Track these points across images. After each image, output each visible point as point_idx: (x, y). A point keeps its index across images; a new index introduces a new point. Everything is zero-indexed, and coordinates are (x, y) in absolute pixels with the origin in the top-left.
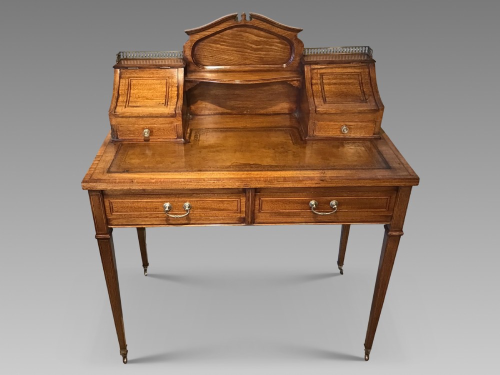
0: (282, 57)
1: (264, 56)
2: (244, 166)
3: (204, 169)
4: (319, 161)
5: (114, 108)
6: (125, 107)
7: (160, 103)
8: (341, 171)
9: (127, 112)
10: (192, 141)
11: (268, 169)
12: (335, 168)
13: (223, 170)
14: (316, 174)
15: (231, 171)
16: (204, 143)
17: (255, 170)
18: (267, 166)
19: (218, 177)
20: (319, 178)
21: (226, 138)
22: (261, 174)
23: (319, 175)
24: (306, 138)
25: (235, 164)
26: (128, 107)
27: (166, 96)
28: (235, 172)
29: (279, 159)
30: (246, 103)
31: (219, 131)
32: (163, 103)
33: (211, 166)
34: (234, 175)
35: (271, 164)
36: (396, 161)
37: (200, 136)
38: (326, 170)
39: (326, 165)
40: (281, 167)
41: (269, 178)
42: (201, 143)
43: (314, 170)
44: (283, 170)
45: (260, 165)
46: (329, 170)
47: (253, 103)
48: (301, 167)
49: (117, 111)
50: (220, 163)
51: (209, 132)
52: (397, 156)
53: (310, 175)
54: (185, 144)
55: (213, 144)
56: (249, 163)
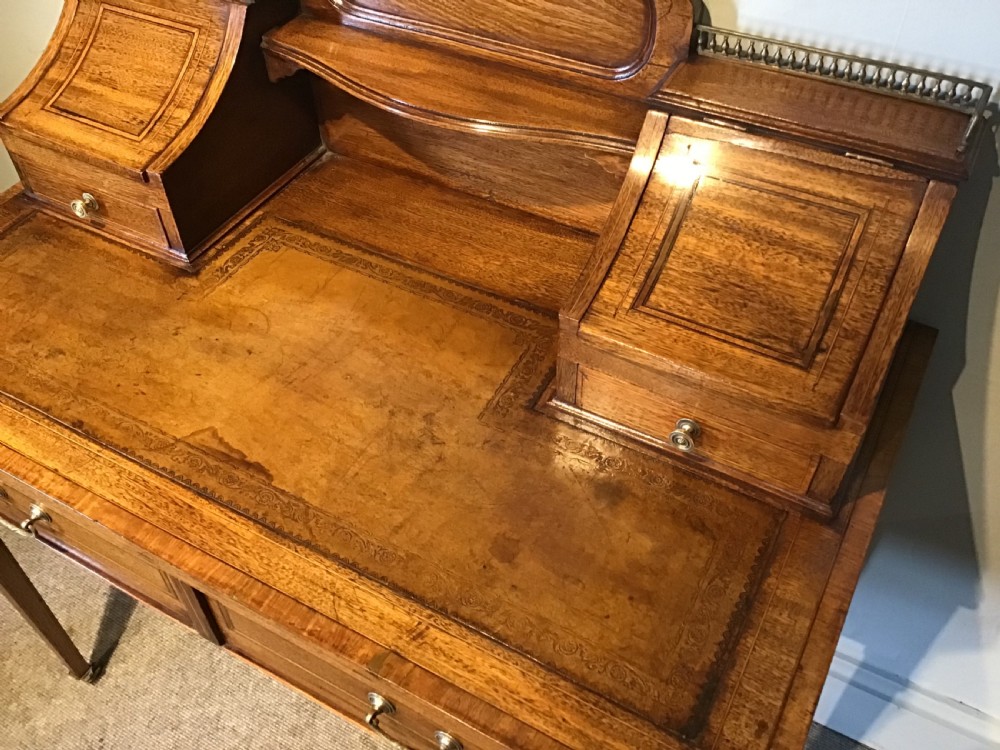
0: (611, 38)
1: (546, 19)
2: (216, 463)
3: (96, 423)
4: (471, 551)
5: (16, 102)
6: (44, 105)
7: (134, 119)
8: (492, 651)
9: (31, 129)
10: (207, 274)
11: (265, 515)
12: (488, 621)
13: (138, 454)
14: (390, 624)
15: (151, 471)
16: (230, 292)
17: (225, 499)
18: (281, 497)
19: (85, 484)
20: (375, 656)
21: (312, 297)
22: (220, 532)
23: (389, 637)
24: (551, 403)
25: (203, 440)
26: (52, 106)
27: (166, 97)
28: (158, 484)
29: (357, 474)
30: (487, 166)
31: (333, 251)
32: (142, 122)
33: (126, 419)
34: (138, 497)
35: (303, 490)
36: (760, 703)
37: (253, 256)
38: (442, 621)
39: (471, 587)
40: (317, 523)
41: (214, 569)
42: (221, 291)
43: (403, 599)
44: (307, 544)
45: (269, 477)
46: (456, 621)
47: (509, 173)
48: (377, 557)
49: (13, 116)
50: (167, 415)
51: (298, 246)
52: (799, 667)
53: (366, 618)
54: (177, 277)
55: (249, 307)
56: (245, 456)
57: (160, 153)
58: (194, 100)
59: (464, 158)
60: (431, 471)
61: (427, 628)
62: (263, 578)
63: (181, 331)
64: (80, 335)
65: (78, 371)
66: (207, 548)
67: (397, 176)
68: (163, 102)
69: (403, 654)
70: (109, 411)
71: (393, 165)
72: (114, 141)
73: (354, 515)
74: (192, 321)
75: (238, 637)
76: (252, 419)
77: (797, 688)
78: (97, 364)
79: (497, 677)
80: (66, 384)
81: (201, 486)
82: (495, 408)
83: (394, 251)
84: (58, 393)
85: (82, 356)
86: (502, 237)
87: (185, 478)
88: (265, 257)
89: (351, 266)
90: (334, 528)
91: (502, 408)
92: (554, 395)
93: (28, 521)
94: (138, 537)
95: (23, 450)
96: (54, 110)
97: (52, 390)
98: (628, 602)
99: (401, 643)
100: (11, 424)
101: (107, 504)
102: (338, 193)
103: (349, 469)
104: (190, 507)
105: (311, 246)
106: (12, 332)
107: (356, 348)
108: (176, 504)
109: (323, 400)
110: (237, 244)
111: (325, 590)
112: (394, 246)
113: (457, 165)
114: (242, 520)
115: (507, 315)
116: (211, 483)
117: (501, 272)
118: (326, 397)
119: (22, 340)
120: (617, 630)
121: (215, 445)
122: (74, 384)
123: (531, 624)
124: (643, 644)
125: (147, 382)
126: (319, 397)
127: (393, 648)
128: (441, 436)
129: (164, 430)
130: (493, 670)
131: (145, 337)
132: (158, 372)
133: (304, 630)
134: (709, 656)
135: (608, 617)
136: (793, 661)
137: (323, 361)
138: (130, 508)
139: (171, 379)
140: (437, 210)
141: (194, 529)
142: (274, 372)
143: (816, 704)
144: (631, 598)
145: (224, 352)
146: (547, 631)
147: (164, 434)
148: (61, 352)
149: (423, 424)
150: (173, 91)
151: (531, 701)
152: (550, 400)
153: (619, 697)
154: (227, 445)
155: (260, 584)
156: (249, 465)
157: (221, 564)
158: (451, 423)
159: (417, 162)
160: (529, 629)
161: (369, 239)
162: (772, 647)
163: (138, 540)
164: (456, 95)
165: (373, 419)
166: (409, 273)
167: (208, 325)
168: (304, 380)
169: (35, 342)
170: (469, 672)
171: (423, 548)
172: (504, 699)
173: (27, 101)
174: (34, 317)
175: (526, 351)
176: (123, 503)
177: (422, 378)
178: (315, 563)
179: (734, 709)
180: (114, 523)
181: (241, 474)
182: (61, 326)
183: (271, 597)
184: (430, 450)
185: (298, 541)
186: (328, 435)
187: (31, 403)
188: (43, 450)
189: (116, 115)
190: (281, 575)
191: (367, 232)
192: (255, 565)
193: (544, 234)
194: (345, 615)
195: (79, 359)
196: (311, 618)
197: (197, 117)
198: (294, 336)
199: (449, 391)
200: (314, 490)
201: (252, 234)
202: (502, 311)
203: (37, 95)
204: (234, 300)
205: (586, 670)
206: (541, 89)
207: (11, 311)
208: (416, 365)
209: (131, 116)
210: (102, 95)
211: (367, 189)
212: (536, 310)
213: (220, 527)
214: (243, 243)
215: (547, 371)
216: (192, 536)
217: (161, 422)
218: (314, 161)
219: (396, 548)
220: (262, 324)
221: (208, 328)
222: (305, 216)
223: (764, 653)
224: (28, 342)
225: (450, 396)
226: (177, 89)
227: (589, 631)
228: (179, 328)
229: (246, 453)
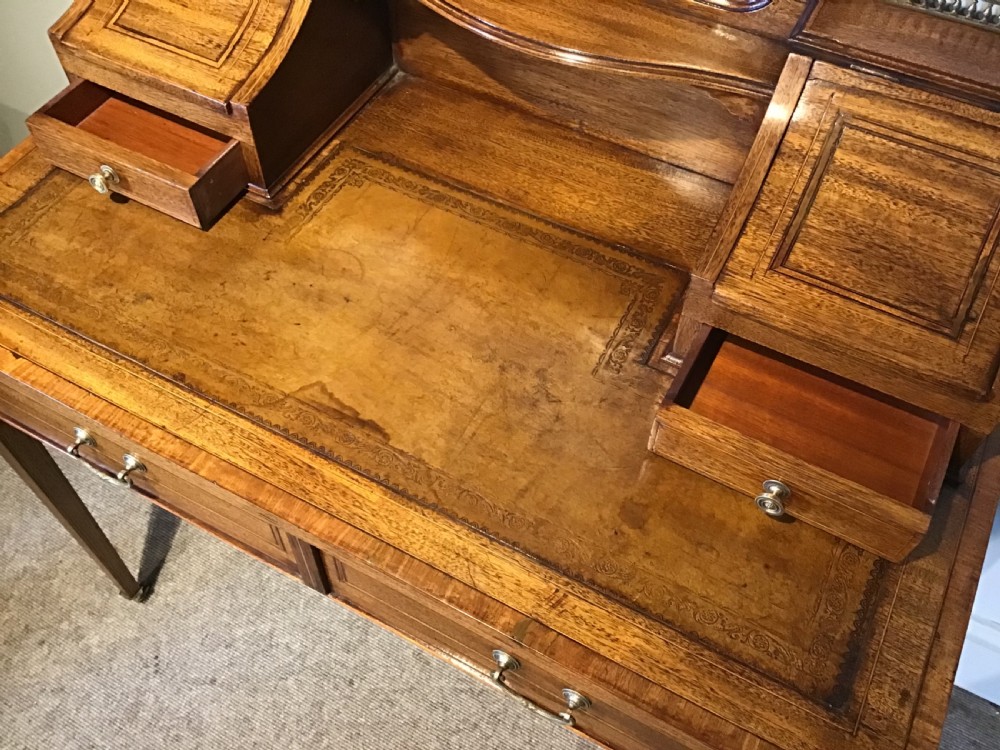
2: (330, 421)
3: (198, 376)
4: (600, 517)
5: (75, 18)
6: (107, 23)
7: (210, 42)
8: (634, 620)
9: (95, 50)
10: (290, 211)
11: (387, 476)
12: (626, 589)
13: (247, 410)
14: (529, 591)
15: (264, 428)
16: (317, 232)
17: (345, 459)
18: (400, 457)
19: (197, 442)
20: (517, 624)
21: (404, 239)
22: (344, 494)
23: (527, 605)
24: (665, 359)
25: (311, 395)
26: (115, 24)
27: (243, 18)
28: (275, 444)
29: (474, 434)
30: (579, 94)
31: (420, 188)
32: (219, 46)
33: (229, 372)
34: (255, 456)
35: (422, 451)
36: (901, 672)
37: (337, 192)
38: (578, 588)
39: (605, 554)
40: (440, 485)
41: (344, 533)
42: (308, 231)
43: (537, 566)
44: (434, 508)
45: (386, 436)
46: (593, 589)
47: (605, 103)
48: (507, 522)
49: (73, 34)
50: (272, 368)
51: (382, 181)
52: (937, 636)
53: (503, 586)
54: (259, 214)
55: (340, 250)
56: (358, 413)
57: (242, 82)
58: (276, 22)
59: (555, 85)
60: (550, 431)
61: (565, 596)
62: (395, 542)
63: (272, 275)
64: (166, 277)
65: (170, 318)
66: (334, 510)
67: (476, 101)
68: (240, 24)
69: (544, 621)
70: (211, 363)
71: (473, 89)
72: (191, 67)
73: (477, 477)
74: (282, 265)
75: (348, 589)
76: (359, 374)
77: (936, 656)
78: (188, 311)
79: (641, 646)
80: (158, 333)
81: (318, 445)
82: (608, 363)
83: (484, 188)
84: (152, 342)
85: (171, 302)
86: (595, 173)
87: (300, 436)
88: (348, 193)
89: (440, 205)
90: (458, 491)
91: (615, 362)
92: (668, 350)
93: (124, 472)
94: (261, 499)
95: (125, 404)
96: (117, 28)
97: (146, 340)
98: (764, 571)
99: (541, 611)
100: (108, 377)
101: (223, 463)
102: (417, 120)
103: (465, 429)
104: (310, 467)
105: (396, 181)
106: (92, 275)
107: (456, 296)
108: (296, 464)
109: (431, 353)
110: (317, 178)
111: (458, 555)
112: (482, 182)
113: (546, 93)
114: (364, 481)
115: (610, 261)
116: (328, 441)
117: (597, 213)
118: (433, 350)
119: (104, 283)
120: (756, 599)
121: (325, 401)
122: (169, 333)
123: (669, 593)
124: (783, 614)
125: (246, 331)
126: (425, 349)
127: (534, 616)
128: (556, 394)
129: (271, 384)
130: (636, 639)
131: (236, 282)
132: (255, 320)
133: (442, 597)
134: (847, 626)
135: (745, 586)
136: (931, 630)
137: (424, 311)
138: (247, 467)
139: (270, 329)
140: (523, 141)
141: (317, 490)
142: (376, 321)
143: (955, 672)
144: (767, 567)
145: (320, 300)
146: (686, 599)
147: (272, 388)
148: (149, 297)
149: (536, 381)
150: (251, 11)
151: (678, 671)
152: (664, 355)
153: (764, 667)
154: (338, 401)
155: (392, 549)
156: (363, 423)
157: (349, 527)
158: (565, 379)
159: (501, 88)
160: (667, 598)
161: (456, 174)
162: (909, 615)
163: (261, 502)
164: (566, 25)
165: (486, 376)
166: (502, 213)
167: (299, 269)
168: (407, 331)
169: (120, 286)
170: (613, 641)
171: (552, 512)
172: (650, 669)
173: (86, 17)
174: (114, 257)
175: (634, 302)
176: (241, 463)
177: (530, 330)
178: (444, 527)
179: (876, 678)
180: (233, 485)
181: (356, 432)
182: (144, 268)
183: (405, 563)
184: (546, 409)
185: (423, 504)
186: (440, 392)
187: (126, 354)
188: (147, 405)
189: (190, 37)
190: (413, 540)
191: (452, 166)
192: (384, 529)
193: (639, 170)
194: (481, 582)
195: (168, 305)
196: (448, 584)
197: (280, 41)
198: (391, 283)
199: (559, 344)
200: (433, 450)
201: (331, 166)
202: (604, 257)
203: (97, 11)
204: (321, 241)
205: (728, 640)
206: (659, 19)
207: (88, 250)
208: (521, 315)
209: (206, 39)
210: (170, 13)
211: (447, 117)
212: (639, 256)
213: (343, 489)
214: (324, 176)
215: (657, 324)
216: (317, 498)
217: (266, 375)
218: (387, 81)
219: (523, 513)
220: (355, 268)
221: (300, 273)
222: (384, 147)
223: (901, 622)
224: (111, 285)
225: (560, 350)
226: (256, 9)
227: (728, 599)
228: (269, 272)
229: (359, 410)
